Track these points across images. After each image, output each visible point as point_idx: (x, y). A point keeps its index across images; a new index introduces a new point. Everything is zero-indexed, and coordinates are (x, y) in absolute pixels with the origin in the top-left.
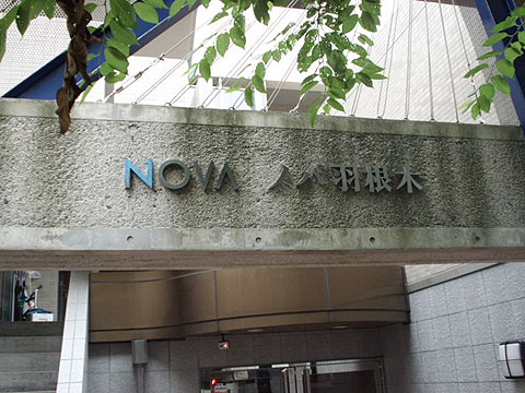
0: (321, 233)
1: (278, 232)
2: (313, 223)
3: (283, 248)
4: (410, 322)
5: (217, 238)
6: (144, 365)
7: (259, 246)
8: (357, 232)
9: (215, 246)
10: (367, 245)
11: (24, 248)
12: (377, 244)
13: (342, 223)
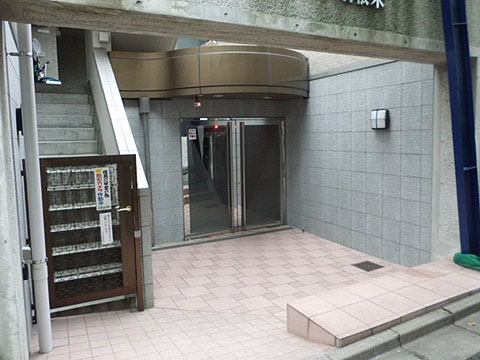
0: (329, 26)
1: (308, 22)
2: (326, 19)
3: (310, 33)
4: (308, 98)
5: (275, 22)
6: (147, 114)
7: (297, 30)
8: (348, 29)
9: (274, 27)
10: (352, 37)
11: (162, 13)
12: (357, 38)
13: (341, 22)
